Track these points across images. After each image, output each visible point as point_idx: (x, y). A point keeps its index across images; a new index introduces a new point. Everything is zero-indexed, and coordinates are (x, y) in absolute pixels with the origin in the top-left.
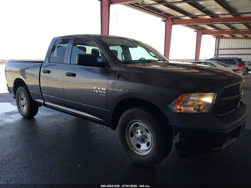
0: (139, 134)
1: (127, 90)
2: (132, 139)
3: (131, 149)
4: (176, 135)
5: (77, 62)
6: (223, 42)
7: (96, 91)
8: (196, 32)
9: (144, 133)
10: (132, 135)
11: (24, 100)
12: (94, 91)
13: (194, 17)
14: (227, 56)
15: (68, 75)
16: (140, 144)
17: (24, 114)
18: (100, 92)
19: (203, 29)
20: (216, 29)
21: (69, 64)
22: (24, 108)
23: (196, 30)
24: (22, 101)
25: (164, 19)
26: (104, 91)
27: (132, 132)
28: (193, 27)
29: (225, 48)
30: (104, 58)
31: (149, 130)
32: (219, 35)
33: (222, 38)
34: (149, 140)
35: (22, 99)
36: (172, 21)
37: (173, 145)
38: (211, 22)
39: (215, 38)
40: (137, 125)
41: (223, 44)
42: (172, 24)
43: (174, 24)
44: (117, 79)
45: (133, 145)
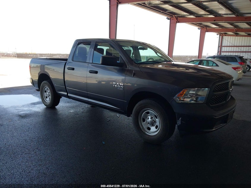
0: (150, 119)
1: (136, 85)
2: (143, 123)
3: (143, 130)
4: (178, 119)
5: (101, 63)
6: (227, 39)
7: (115, 86)
8: (199, 29)
9: (154, 119)
10: (144, 120)
11: (47, 92)
12: (114, 85)
13: (198, 16)
14: (230, 54)
15: (91, 72)
16: (150, 127)
17: (48, 104)
18: (119, 87)
19: (207, 26)
20: (220, 27)
21: (91, 63)
22: (47, 99)
23: (200, 28)
24: (45, 93)
25: (169, 17)
26: (122, 86)
27: (144, 118)
28: (196, 25)
29: (228, 45)
30: (122, 60)
31: (157, 116)
32: (223, 33)
33: (225, 36)
34: (158, 123)
35: (46, 92)
36: (177, 19)
37: (176, 127)
38: (214, 21)
39: (219, 35)
40: (148, 113)
41: (226, 41)
42: (177, 22)
43: (179, 22)
44: (133, 76)
45: (145, 127)
